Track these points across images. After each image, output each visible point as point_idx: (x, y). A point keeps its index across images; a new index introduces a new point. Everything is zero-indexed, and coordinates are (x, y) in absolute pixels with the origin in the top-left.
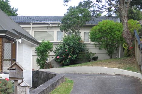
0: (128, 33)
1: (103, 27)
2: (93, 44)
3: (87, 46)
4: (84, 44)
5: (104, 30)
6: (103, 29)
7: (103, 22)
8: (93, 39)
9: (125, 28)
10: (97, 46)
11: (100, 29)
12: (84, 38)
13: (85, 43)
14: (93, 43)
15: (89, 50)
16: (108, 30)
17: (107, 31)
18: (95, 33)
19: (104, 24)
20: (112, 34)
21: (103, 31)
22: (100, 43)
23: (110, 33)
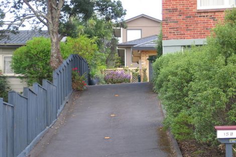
0: (59, 60)
1: (32, 48)
2: (18, 77)
3: (8, 80)
4: (5, 77)
5: (34, 54)
6: (32, 52)
7: (33, 41)
8: (17, 69)
9: (54, 51)
10: (24, 80)
11: (27, 52)
12: (4, 67)
13: (5, 75)
14: (17, 75)
15: (10, 88)
16: (40, 53)
17: (38, 55)
18: (21, 58)
19: (34, 44)
20: (46, 61)
21: (32, 56)
22: (29, 75)
23: (44, 58)
